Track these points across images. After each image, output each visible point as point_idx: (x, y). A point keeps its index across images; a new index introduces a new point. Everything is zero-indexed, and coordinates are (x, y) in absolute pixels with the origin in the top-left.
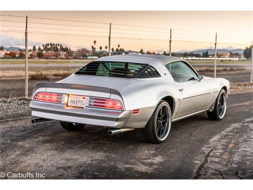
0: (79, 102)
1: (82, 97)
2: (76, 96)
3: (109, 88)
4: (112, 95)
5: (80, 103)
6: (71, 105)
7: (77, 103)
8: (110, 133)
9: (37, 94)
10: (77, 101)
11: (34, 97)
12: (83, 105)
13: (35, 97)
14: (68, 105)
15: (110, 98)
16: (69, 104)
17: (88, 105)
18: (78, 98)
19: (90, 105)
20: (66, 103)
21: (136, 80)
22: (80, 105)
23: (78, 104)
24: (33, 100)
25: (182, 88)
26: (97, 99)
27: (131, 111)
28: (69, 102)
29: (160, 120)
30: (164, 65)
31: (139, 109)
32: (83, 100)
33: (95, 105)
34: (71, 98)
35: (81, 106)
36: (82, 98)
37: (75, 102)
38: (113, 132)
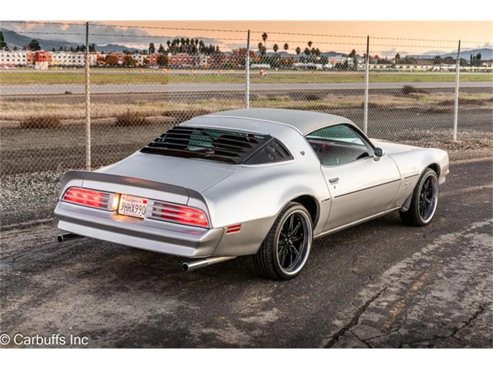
0: (137, 209)
1: (141, 200)
2: (133, 197)
3: (185, 187)
4: (190, 199)
5: (139, 210)
6: (124, 212)
7: (133, 210)
8: (186, 267)
9: (68, 191)
10: (133, 207)
11: (63, 195)
12: (144, 214)
13: (65, 195)
14: (120, 212)
15: (188, 204)
16: (121, 210)
17: (150, 215)
18: (135, 201)
19: (154, 215)
20: (115, 208)
21: (242, 167)
22: (139, 213)
23: (135, 211)
24: (62, 201)
25: (336, 177)
26: (166, 204)
27: (224, 229)
28: (121, 207)
29: (288, 238)
30: (303, 136)
31: (241, 223)
32: (143, 205)
33: (162, 216)
34: (125, 201)
35: (141, 216)
36: (142, 202)
37: (130, 208)
38: (190, 266)
